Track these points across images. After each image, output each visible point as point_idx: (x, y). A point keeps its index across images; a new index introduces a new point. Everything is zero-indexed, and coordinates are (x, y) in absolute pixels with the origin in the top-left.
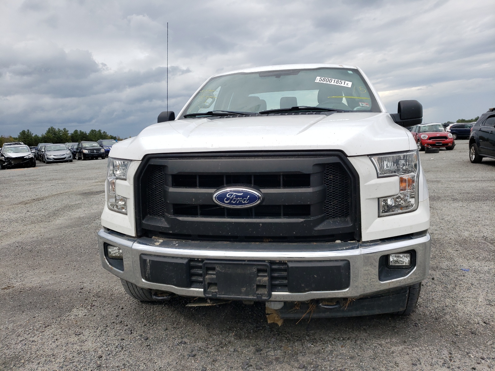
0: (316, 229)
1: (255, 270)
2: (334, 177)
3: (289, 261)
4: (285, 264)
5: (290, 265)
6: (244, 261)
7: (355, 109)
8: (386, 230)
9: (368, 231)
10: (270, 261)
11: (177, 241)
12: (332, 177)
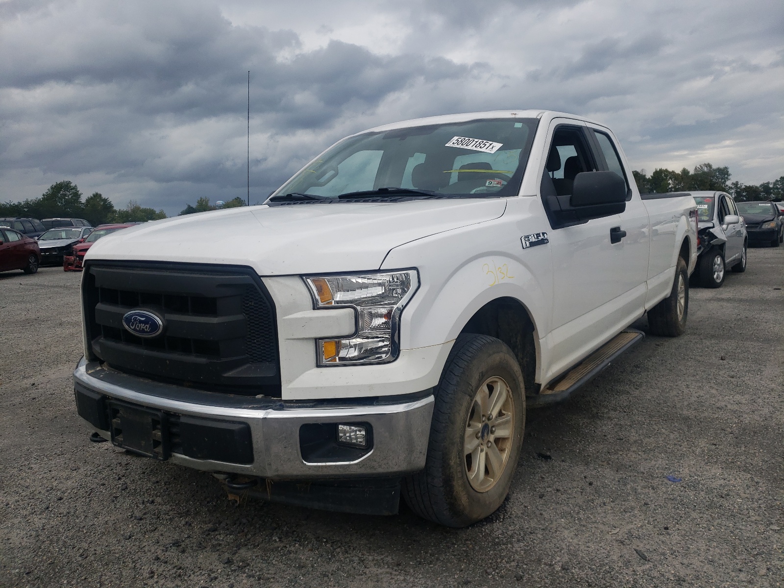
0: (226, 375)
1: (150, 420)
2: (257, 303)
3: (183, 415)
4: (178, 417)
5: (183, 420)
6: (143, 406)
7: (473, 192)
8: (321, 388)
9: (291, 386)
10: (166, 411)
11: (113, 371)
12: (253, 304)
